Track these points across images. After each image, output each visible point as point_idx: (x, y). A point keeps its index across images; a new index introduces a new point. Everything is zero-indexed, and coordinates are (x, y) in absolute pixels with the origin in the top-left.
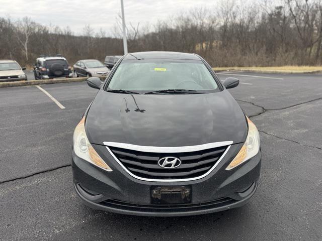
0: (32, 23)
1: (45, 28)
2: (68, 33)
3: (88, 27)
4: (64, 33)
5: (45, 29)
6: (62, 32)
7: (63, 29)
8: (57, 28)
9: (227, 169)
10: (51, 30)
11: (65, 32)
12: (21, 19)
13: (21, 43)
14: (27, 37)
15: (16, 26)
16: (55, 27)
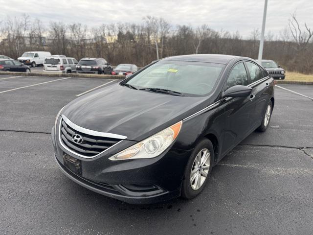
0: (208, 29)
1: (217, 33)
2: (236, 37)
3: (257, 31)
4: (232, 38)
5: (216, 35)
6: (230, 37)
7: (232, 34)
8: (227, 33)
9: (110, 159)
10: (222, 35)
11: (234, 36)
12: (200, 27)
13: (194, 47)
14: (200, 42)
15: (195, 32)
16: (225, 32)
